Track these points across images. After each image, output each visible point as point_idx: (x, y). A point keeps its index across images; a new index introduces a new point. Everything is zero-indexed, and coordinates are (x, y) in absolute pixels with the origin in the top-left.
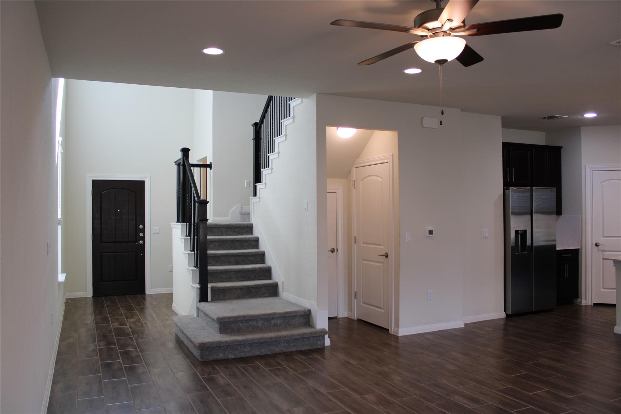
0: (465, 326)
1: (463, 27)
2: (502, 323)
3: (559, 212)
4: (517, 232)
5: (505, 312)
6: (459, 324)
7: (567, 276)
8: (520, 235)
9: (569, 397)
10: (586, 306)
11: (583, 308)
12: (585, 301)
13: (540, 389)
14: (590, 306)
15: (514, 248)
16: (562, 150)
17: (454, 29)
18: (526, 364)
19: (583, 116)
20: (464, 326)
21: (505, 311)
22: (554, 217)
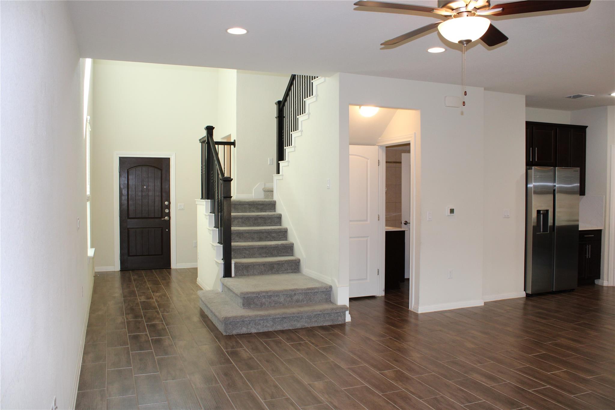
0: (484, 304)
1: (488, 7)
2: (522, 302)
3: (582, 191)
4: (539, 212)
5: (525, 292)
6: (480, 303)
7: (588, 256)
8: (542, 215)
9: (588, 378)
10: (608, 287)
11: (605, 288)
12: (607, 282)
13: (559, 369)
14: (612, 287)
15: (536, 228)
16: (587, 129)
17: (478, 9)
18: (545, 343)
19: (610, 94)
20: (483, 304)
21: (525, 290)
22: (578, 196)
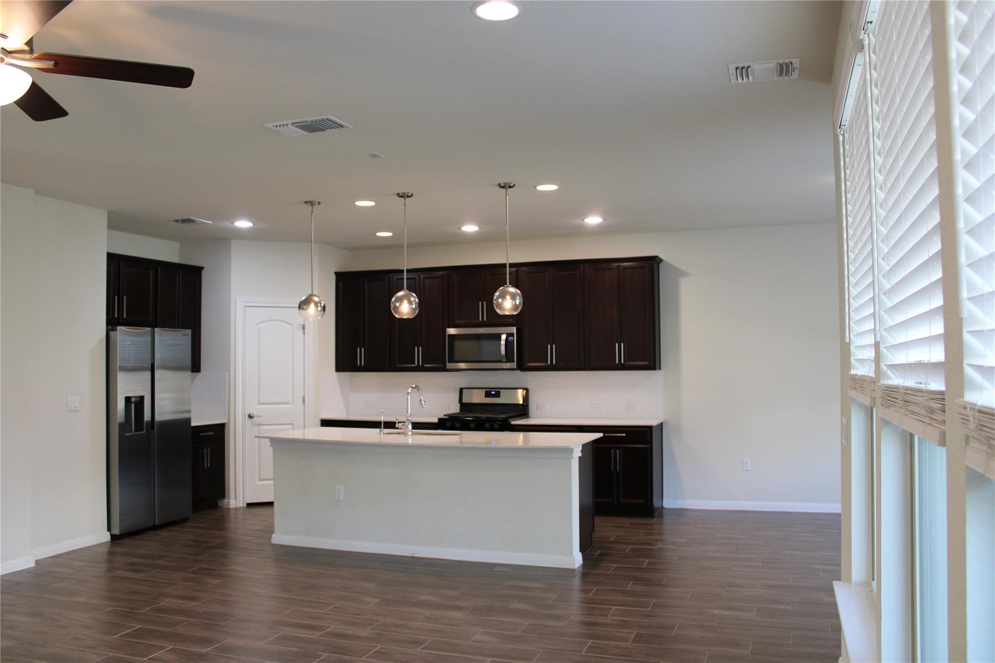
0: (36, 564)
1: (29, 54)
2: (105, 550)
3: (196, 367)
4: (128, 400)
5: (108, 533)
6: (25, 562)
7: (207, 465)
8: (133, 405)
9: (205, 651)
10: (236, 509)
11: (232, 512)
12: (234, 501)
13: (161, 648)
14: (241, 508)
15: (124, 427)
16: (204, 273)
17: (10, 52)
18: (141, 612)
19: (233, 223)
20: (33, 565)
21: (109, 529)
22: (188, 374)
